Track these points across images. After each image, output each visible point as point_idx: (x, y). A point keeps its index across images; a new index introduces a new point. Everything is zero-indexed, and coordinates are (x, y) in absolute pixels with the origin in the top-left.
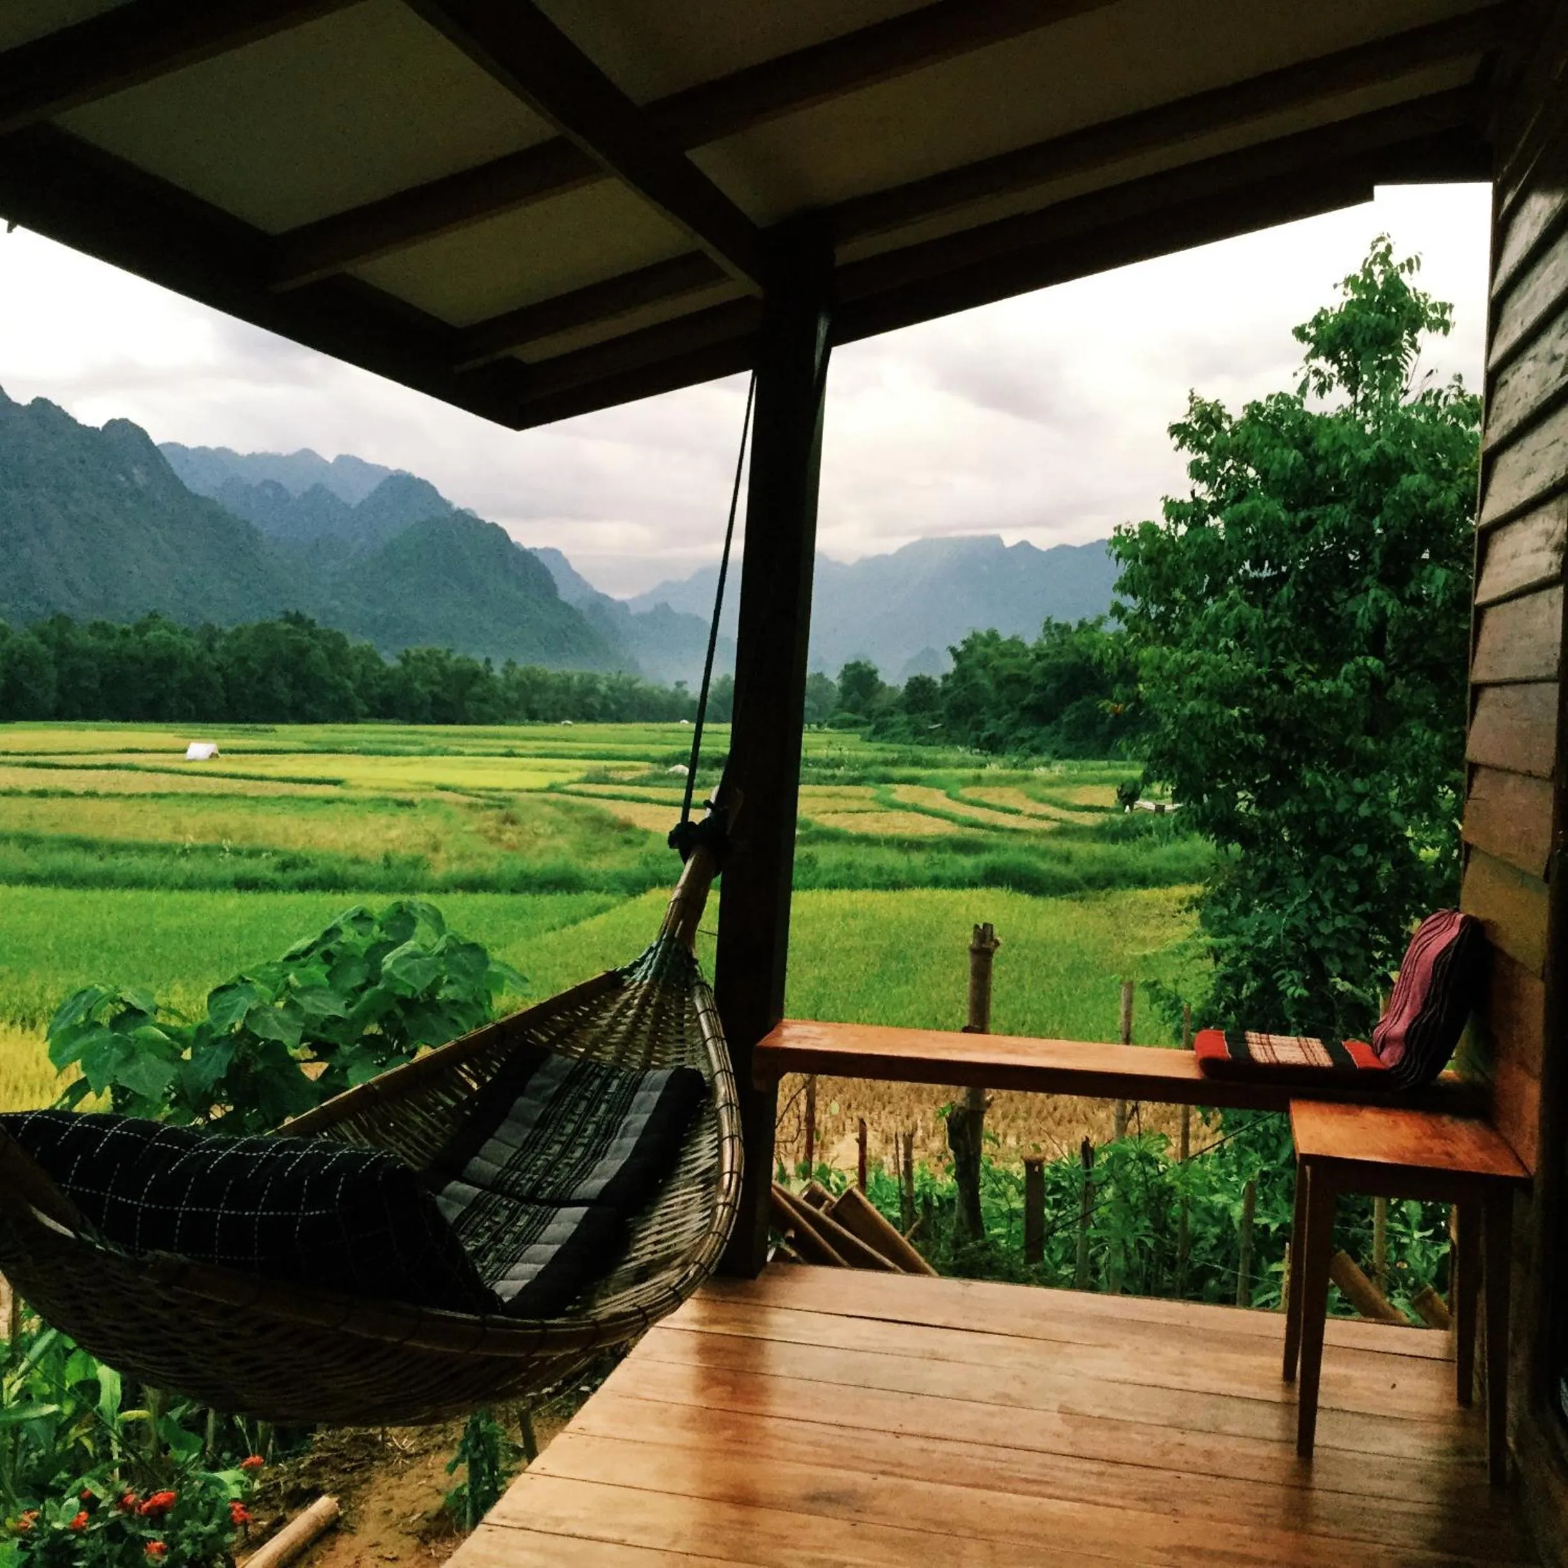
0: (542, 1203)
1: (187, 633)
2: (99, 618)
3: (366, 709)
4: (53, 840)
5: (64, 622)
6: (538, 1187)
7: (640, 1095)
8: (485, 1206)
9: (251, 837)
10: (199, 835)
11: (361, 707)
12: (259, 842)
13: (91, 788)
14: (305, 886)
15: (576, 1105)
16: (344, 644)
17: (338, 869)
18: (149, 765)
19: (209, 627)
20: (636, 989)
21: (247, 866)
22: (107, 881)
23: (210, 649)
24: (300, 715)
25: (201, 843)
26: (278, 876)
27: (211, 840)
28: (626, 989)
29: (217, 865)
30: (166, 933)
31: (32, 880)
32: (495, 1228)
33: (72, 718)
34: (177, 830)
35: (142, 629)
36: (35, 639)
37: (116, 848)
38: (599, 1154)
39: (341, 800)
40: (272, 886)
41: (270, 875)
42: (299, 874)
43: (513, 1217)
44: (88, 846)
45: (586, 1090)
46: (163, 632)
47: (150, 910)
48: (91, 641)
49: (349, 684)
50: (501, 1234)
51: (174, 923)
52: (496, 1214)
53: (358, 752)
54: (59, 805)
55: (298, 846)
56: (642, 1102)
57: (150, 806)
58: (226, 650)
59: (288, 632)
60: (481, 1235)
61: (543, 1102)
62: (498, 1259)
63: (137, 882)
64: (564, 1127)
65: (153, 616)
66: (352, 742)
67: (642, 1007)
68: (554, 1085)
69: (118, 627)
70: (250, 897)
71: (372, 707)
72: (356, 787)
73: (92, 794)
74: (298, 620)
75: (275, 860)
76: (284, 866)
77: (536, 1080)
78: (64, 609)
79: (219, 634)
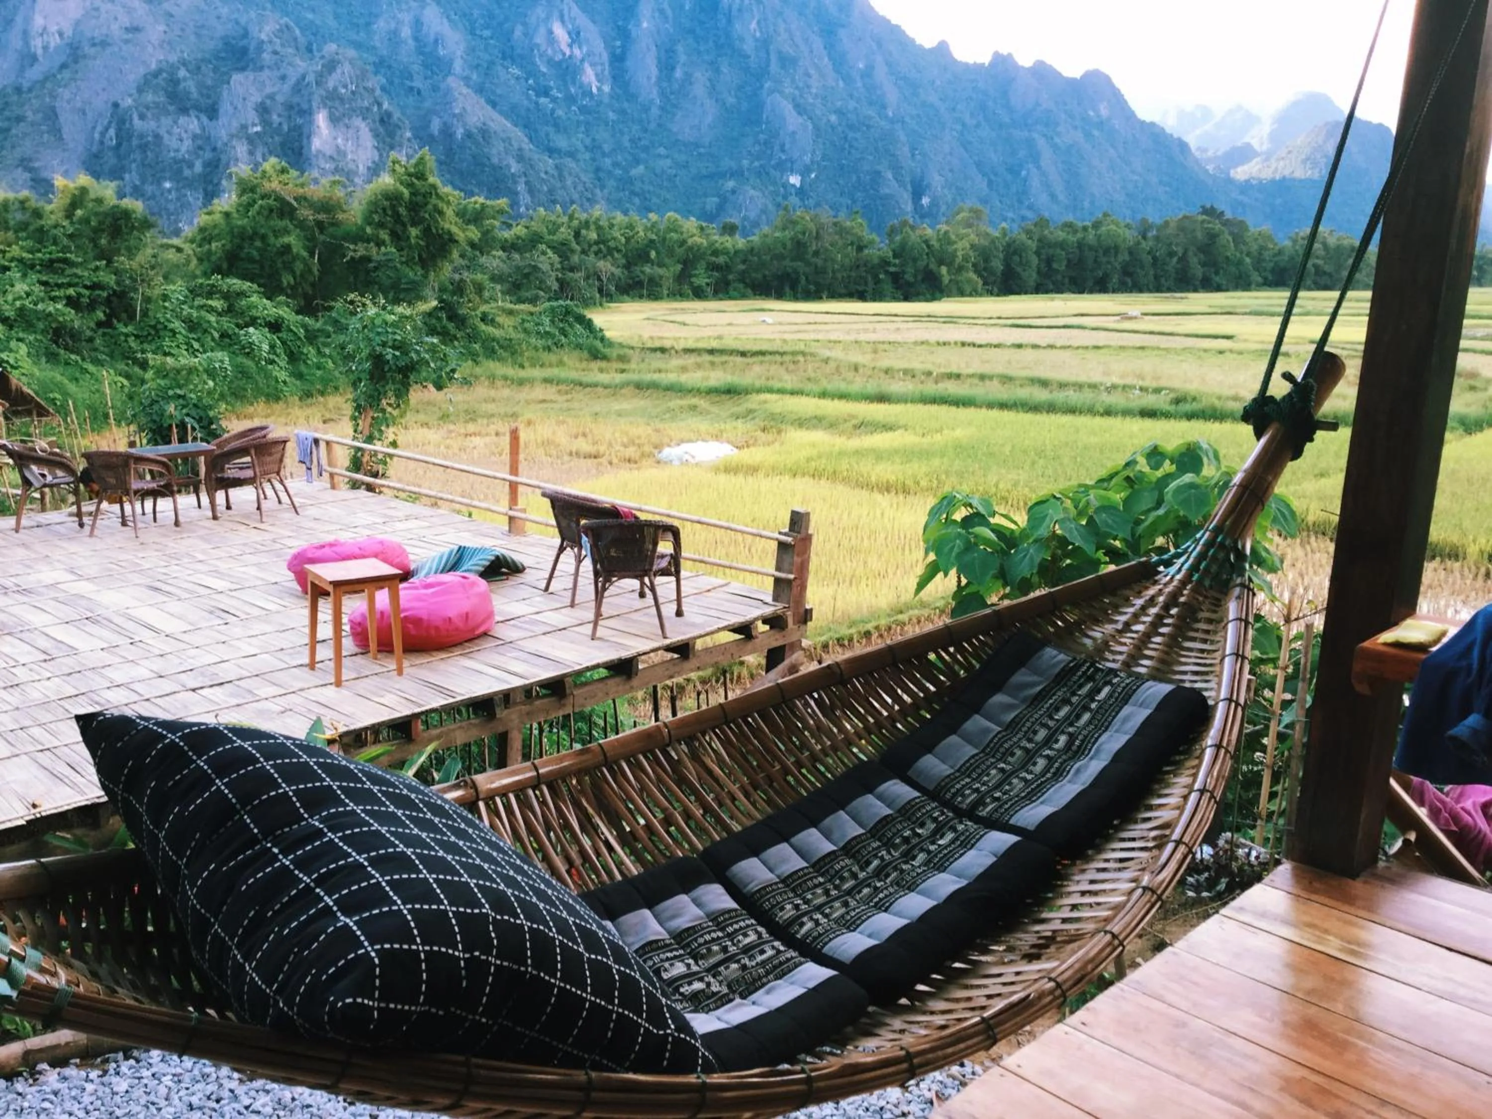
0: (978, 820)
1: (1128, 226)
2: (1070, 218)
3: (1260, 279)
4: (1022, 379)
5: (1042, 223)
6: (980, 802)
7: (1126, 710)
8: (913, 814)
9: (1159, 378)
10: (1122, 377)
11: (1256, 277)
12: (1163, 383)
13: (1051, 342)
14: (1190, 416)
15: (1057, 709)
16: (1247, 229)
17: (1218, 404)
18: (1094, 325)
19: (1144, 221)
20: (1166, 585)
21: (1150, 401)
22: (1051, 408)
23: (1144, 237)
24: (1208, 285)
25: (1121, 382)
26: (1172, 408)
27: (1129, 381)
28: (1156, 582)
29: (1128, 399)
30: (1086, 448)
31: (1003, 406)
32: (914, 841)
33: (1047, 292)
34: (1106, 374)
35: (1097, 225)
36: (1024, 237)
37: (1062, 386)
38: (1059, 775)
39: (1231, 351)
40: (1167, 415)
41: (1167, 407)
42: (1187, 407)
43: (938, 832)
44: (1044, 383)
45: (1074, 694)
46: (1113, 227)
47: (1077, 431)
48: (1061, 235)
49: (1248, 260)
50: (916, 852)
51: (1093, 440)
52: (922, 825)
53: (1250, 313)
54: (1029, 355)
55: (1192, 387)
56: (1126, 720)
57: (1090, 355)
58: (1157, 238)
59: (1203, 222)
60: (896, 847)
61: (1024, 701)
62: (897, 883)
63: (1072, 410)
64: (1035, 733)
65: (1106, 215)
66: (1245, 306)
67: (1166, 607)
68: (1039, 684)
69: (1080, 224)
70: (1148, 423)
71: (1265, 279)
72: (1245, 341)
73: (1051, 347)
74: (1210, 212)
75: (1172, 395)
76: (1177, 401)
77: (1021, 677)
78: (1046, 215)
79: (1150, 227)
